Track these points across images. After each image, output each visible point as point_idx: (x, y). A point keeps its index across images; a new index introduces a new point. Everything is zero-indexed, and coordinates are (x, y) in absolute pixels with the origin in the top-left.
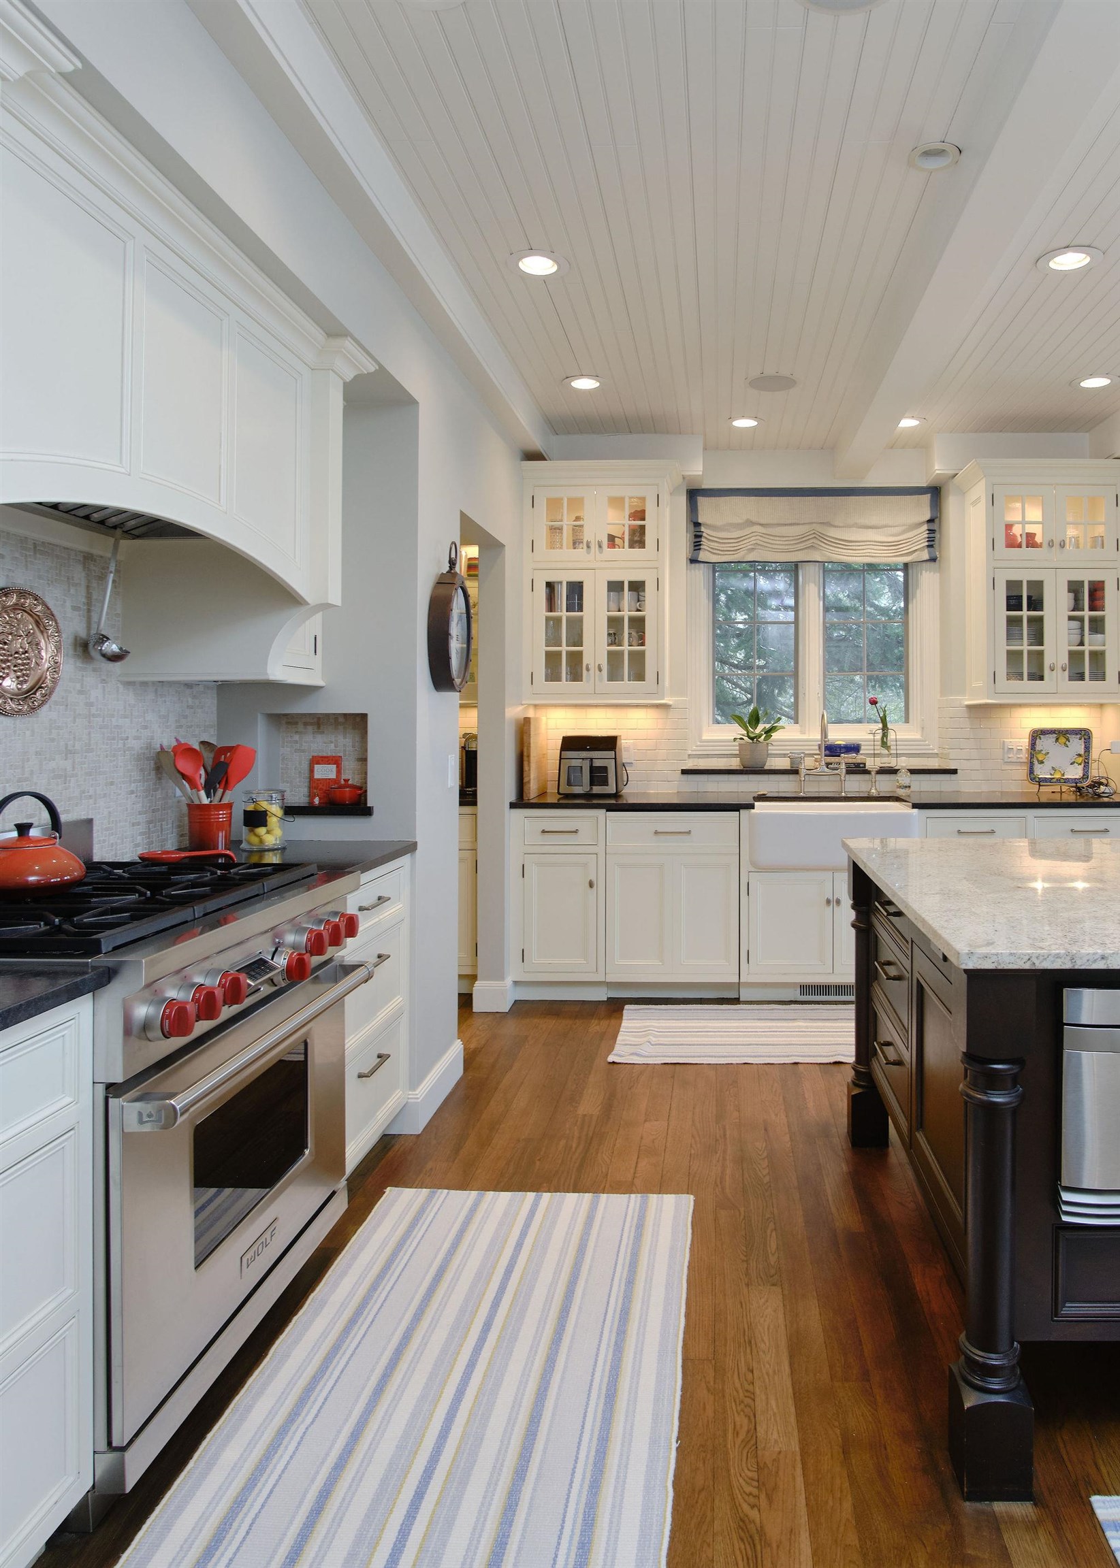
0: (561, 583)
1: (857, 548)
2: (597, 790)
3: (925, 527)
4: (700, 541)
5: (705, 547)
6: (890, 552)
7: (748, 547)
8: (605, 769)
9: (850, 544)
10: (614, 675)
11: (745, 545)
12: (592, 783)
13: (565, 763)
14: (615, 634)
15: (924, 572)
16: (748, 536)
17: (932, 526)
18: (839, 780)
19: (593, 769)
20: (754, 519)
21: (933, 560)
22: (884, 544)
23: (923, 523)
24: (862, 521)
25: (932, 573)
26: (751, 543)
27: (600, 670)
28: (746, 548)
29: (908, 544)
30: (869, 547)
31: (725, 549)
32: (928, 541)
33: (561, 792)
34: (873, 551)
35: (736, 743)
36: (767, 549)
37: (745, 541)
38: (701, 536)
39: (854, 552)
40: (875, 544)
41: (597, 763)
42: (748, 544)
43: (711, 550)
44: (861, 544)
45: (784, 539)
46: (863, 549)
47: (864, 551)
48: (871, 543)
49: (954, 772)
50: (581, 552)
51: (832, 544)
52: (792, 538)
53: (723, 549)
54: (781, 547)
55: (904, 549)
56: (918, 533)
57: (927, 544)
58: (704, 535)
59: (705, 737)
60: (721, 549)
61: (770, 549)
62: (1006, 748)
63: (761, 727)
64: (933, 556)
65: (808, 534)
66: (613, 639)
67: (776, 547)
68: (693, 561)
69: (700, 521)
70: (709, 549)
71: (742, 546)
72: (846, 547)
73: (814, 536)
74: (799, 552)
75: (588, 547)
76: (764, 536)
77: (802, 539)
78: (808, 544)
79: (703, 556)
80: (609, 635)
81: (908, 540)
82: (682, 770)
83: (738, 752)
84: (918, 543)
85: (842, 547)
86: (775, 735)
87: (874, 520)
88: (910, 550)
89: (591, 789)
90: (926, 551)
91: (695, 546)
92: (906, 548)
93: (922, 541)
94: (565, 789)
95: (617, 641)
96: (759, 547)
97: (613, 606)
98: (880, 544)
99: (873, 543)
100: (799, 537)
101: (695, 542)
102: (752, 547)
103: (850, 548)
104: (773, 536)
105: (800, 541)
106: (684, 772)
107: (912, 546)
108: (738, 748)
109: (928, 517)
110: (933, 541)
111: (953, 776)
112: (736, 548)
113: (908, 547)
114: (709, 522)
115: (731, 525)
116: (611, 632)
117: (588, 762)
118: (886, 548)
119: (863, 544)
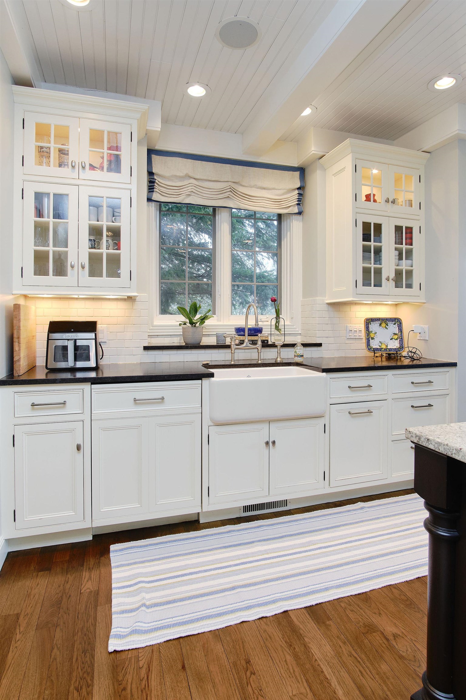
0: (48, 194)
1: (257, 201)
2: (80, 364)
3: (297, 192)
4: (154, 186)
5: (157, 190)
6: (277, 205)
7: (187, 193)
8: (88, 348)
9: (252, 198)
10: (94, 271)
11: (184, 192)
12: (76, 360)
13: (53, 344)
14: (94, 240)
15: (293, 221)
16: (187, 186)
17: (301, 192)
18: (257, 351)
19: (76, 348)
20: (191, 174)
21: (300, 213)
22: (272, 200)
23: (295, 189)
24: (260, 184)
25: (298, 222)
26: (188, 191)
27: (83, 267)
28: (185, 194)
29: (286, 201)
30: (263, 201)
31: (171, 193)
32: (297, 201)
33: (49, 367)
34: (266, 204)
35: (181, 327)
36: (199, 196)
37: (185, 189)
38: (154, 182)
39: (254, 203)
40: (267, 199)
41: (79, 343)
42: (187, 191)
43: (161, 193)
44: (258, 198)
45: (210, 190)
46: (260, 202)
47: (260, 204)
48: (265, 199)
49: (320, 345)
50: (65, 171)
51: (240, 197)
52: (216, 190)
53: (169, 193)
54: (208, 196)
55: (284, 204)
56: (293, 195)
57: (297, 202)
58: (157, 181)
59: (155, 323)
60: (168, 193)
61: (201, 196)
62: (348, 330)
63: (198, 316)
64: (301, 210)
65: (226, 188)
66: (93, 243)
67: (205, 195)
68: (149, 200)
69: (154, 171)
70: (160, 192)
71: (183, 192)
72: (248, 200)
73: (230, 190)
74: (220, 200)
75: (73, 167)
76: (197, 187)
77: (222, 191)
78: (226, 195)
79: (156, 196)
80: (90, 240)
81: (287, 199)
82: (144, 347)
83: (182, 334)
84: (292, 202)
85: (247, 199)
86: (207, 322)
87: (266, 184)
88: (287, 206)
89: (75, 364)
90: (296, 207)
91: (149, 189)
92: (285, 204)
93: (294, 201)
94: (53, 365)
95: (96, 246)
96: (194, 194)
97: (94, 217)
98: (270, 200)
99: (266, 199)
100: (220, 190)
101: (149, 186)
102: (189, 193)
103: (252, 200)
104: (204, 188)
105: (220, 193)
106: (146, 348)
107: (289, 203)
108: (182, 331)
109: (298, 185)
110: (300, 201)
111: (319, 348)
112: (178, 193)
113: (286, 204)
114: (160, 173)
115: (176, 176)
116: (91, 238)
117: (72, 342)
118: (273, 203)
119: (260, 199)
